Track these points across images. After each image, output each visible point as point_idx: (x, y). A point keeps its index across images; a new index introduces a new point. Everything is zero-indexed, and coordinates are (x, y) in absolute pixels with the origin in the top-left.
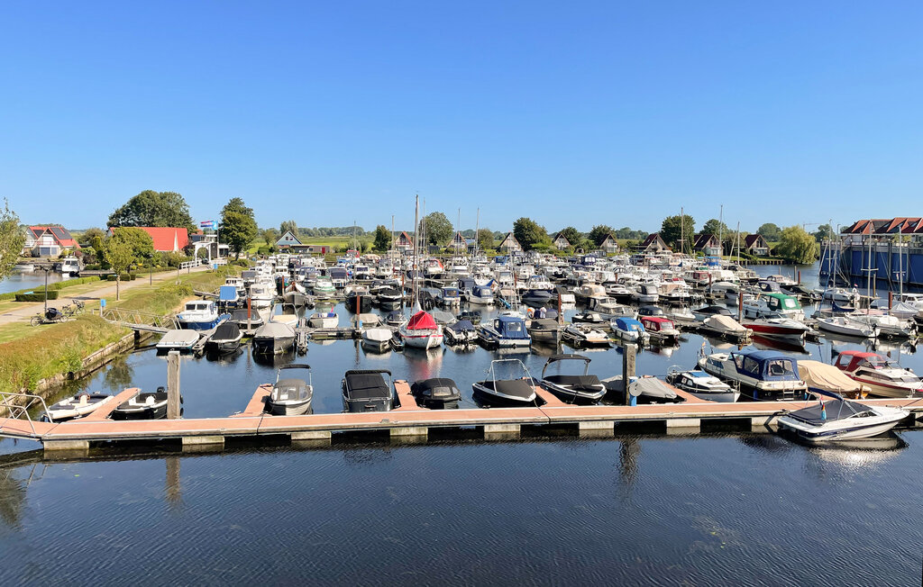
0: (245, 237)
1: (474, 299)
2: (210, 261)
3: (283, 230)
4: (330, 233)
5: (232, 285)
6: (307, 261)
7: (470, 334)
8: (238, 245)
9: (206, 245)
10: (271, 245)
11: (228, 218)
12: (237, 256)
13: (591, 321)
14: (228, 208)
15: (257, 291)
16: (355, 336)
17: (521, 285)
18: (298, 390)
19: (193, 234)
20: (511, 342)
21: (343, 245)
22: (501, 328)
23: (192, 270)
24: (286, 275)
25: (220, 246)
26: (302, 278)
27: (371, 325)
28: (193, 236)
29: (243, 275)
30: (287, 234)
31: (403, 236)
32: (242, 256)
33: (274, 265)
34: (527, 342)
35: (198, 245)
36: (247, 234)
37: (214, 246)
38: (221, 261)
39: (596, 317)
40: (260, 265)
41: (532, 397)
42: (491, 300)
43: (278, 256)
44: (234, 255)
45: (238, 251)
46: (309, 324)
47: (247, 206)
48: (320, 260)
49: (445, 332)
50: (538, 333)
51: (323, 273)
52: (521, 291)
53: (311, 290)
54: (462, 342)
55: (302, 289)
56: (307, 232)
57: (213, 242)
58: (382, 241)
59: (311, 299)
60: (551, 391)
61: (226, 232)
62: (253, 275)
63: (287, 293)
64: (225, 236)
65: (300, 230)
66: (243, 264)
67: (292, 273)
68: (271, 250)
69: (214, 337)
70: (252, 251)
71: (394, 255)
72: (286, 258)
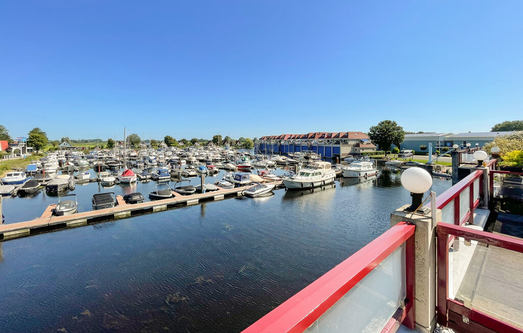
0: (42, 144)
1: (149, 164)
2: (21, 154)
3: (63, 141)
4: (86, 142)
5: (34, 164)
6: (75, 153)
7: (148, 176)
8: (37, 147)
9: (20, 148)
10: (56, 147)
11: (32, 136)
12: (37, 152)
13: (191, 168)
14: (32, 132)
15: (48, 166)
16: (98, 181)
17: (167, 158)
18: (70, 205)
19: (11, 143)
20: (163, 177)
21: (93, 146)
22: (159, 173)
23: (10, 159)
24: (64, 159)
25: (27, 148)
26: (72, 160)
27: (105, 176)
28: (11, 144)
29: (40, 160)
30: (64, 142)
31: (120, 142)
32: (40, 152)
33: (57, 155)
34: (169, 177)
35: (14, 148)
36: (43, 143)
37: (24, 149)
38: (28, 154)
39: (193, 167)
40: (50, 155)
41: (171, 195)
42: (156, 164)
43: (60, 151)
44: (36, 152)
45: (37, 149)
46: (76, 178)
47: (43, 131)
48: (82, 152)
49: (138, 176)
50: (173, 174)
51: (83, 157)
52: (167, 160)
53: (76, 164)
54: (145, 179)
55: (72, 164)
56: (75, 142)
57: (23, 146)
58: (111, 144)
59: (77, 168)
60: (177, 192)
61: (30, 142)
62: (46, 160)
63: (64, 166)
64: (30, 144)
65: (71, 141)
66: (41, 155)
67: (67, 158)
68: (56, 149)
69: (23, 187)
70: (45, 150)
71: (116, 149)
72: (64, 152)
